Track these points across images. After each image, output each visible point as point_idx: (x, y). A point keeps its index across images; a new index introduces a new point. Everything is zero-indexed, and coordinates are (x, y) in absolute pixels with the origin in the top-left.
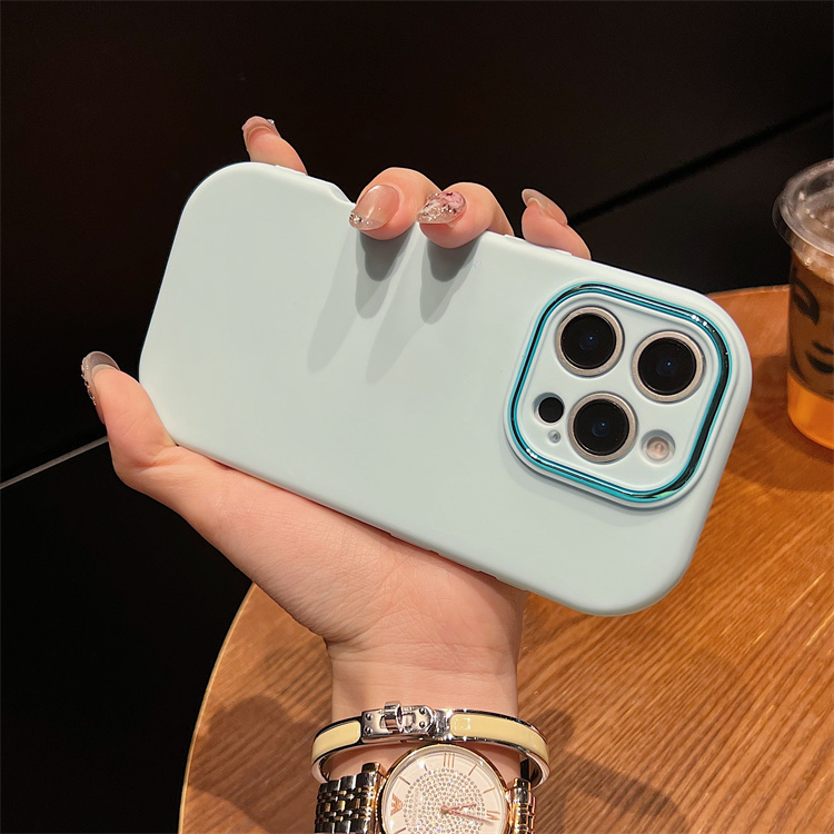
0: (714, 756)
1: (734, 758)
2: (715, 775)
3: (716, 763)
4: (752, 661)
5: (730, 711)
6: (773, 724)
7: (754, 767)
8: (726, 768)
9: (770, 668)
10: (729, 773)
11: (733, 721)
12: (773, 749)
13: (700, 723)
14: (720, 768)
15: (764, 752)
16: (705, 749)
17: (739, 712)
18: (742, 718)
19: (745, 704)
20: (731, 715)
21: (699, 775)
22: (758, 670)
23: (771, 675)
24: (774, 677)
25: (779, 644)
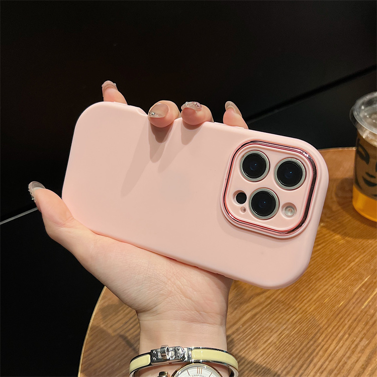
0: (321, 357)
1: (330, 358)
2: (322, 366)
3: (322, 360)
4: (338, 314)
6: (347, 343)
7: (339, 363)
8: (327, 363)
9: (346, 318)
10: (328, 365)
11: (330, 341)
12: (348, 355)
13: (315, 342)
14: (324, 363)
15: (344, 356)
16: (318, 353)
17: (333, 337)
18: (333, 340)
19: (335, 334)
20: (329, 339)
22: (341, 319)
23: (346, 321)
24: (348, 322)
25: (350, 307)
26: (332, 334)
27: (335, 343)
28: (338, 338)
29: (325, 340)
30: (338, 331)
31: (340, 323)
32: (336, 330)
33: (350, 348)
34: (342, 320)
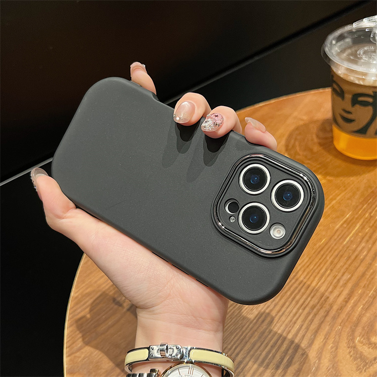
0: (303, 294)
1: (312, 294)
2: (304, 302)
3: (305, 297)
4: (319, 252)
5: (310, 274)
6: (329, 279)
7: (321, 298)
8: (309, 299)
9: (327, 255)
10: (310, 300)
11: (312, 278)
12: (330, 290)
13: (297, 280)
14: (306, 299)
15: (326, 291)
16: (299, 291)
17: (314, 274)
18: (315, 277)
19: (317, 271)
20: (311, 275)
21: (297, 302)
22: (322, 256)
23: (328, 258)
24: (330, 258)
25: (332, 244)
26: (314, 271)
27: (317, 279)
28: (319, 275)
29: (308, 277)
30: (319, 268)
31: (322, 260)
32: (318, 267)
33: (331, 283)
34: (324, 256)
